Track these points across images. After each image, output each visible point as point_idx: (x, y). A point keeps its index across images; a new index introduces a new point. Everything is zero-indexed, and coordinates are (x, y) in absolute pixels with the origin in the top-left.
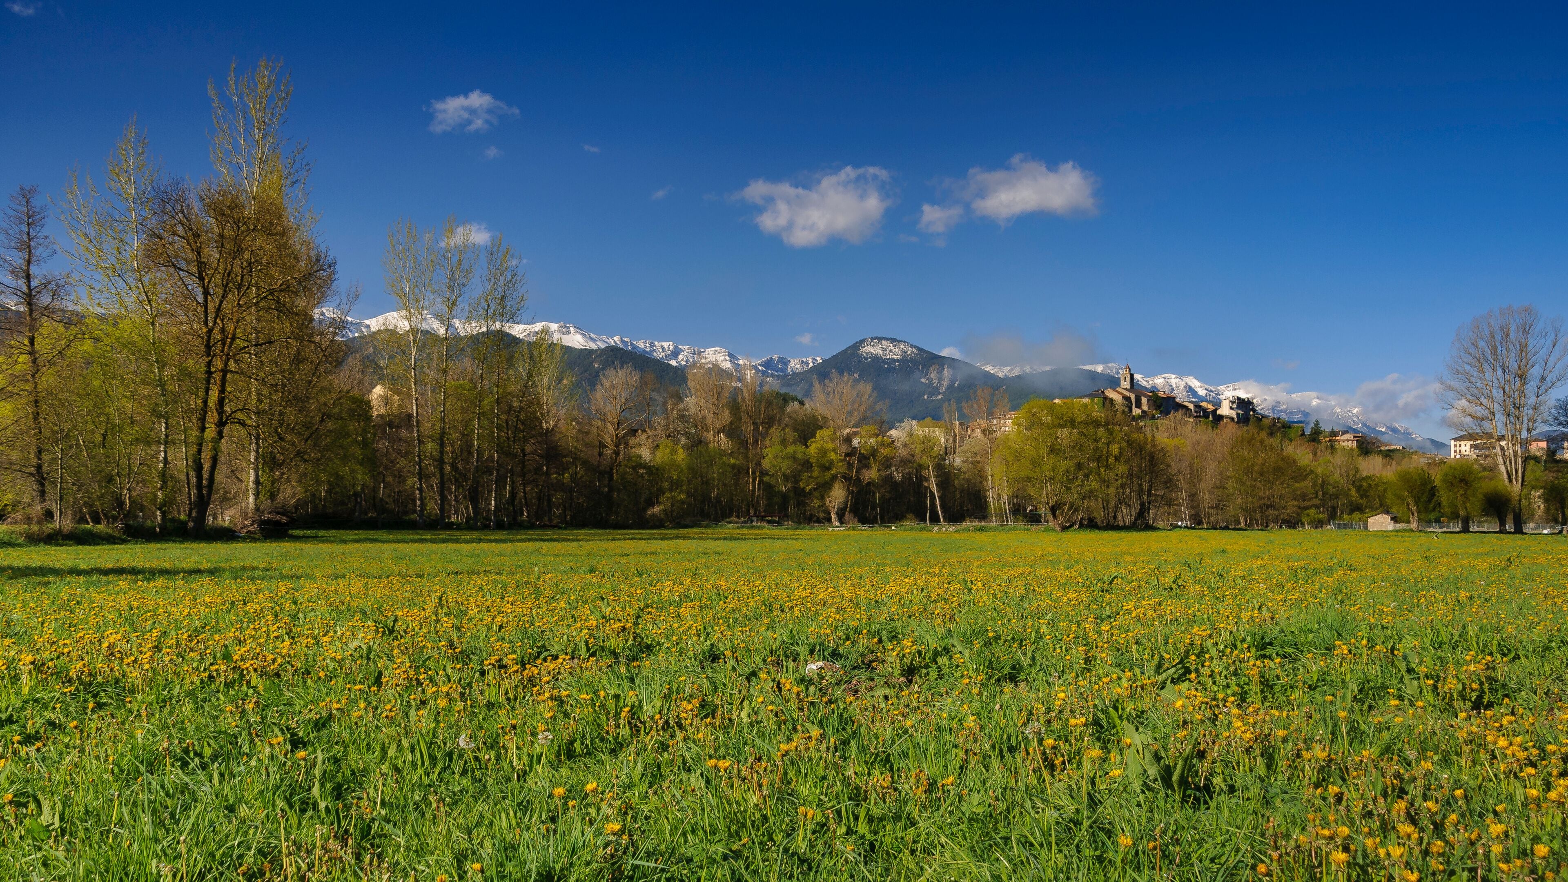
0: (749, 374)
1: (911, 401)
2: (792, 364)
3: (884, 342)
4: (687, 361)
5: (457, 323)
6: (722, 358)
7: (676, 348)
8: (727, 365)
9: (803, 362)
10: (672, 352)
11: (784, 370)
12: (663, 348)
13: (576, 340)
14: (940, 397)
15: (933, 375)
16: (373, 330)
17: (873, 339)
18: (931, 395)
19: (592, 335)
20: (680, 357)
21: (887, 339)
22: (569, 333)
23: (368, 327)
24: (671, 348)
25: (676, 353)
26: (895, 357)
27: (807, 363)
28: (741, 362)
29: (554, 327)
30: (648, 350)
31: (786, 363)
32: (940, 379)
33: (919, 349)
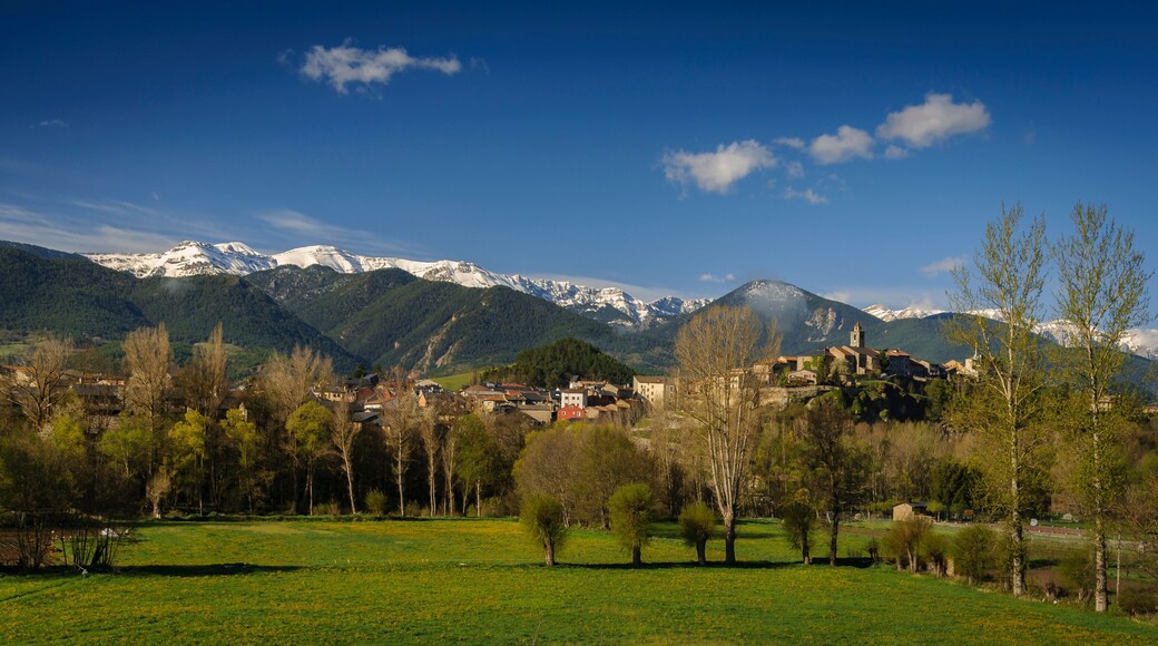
0: (643, 314)
1: (795, 343)
2: (685, 305)
3: (771, 285)
4: (583, 301)
5: (362, 259)
6: (617, 298)
7: (573, 287)
8: (620, 305)
9: (696, 303)
10: (569, 291)
11: (677, 311)
12: (560, 288)
13: (473, 279)
14: (823, 340)
15: (818, 318)
16: (279, 264)
17: (760, 282)
18: (814, 337)
19: (492, 274)
20: (577, 296)
21: (773, 282)
22: (469, 271)
23: (275, 261)
24: (568, 287)
25: (572, 292)
26: (781, 300)
27: (700, 304)
28: (636, 302)
29: (455, 265)
30: (546, 289)
31: (679, 304)
32: (824, 321)
33: (806, 293)
